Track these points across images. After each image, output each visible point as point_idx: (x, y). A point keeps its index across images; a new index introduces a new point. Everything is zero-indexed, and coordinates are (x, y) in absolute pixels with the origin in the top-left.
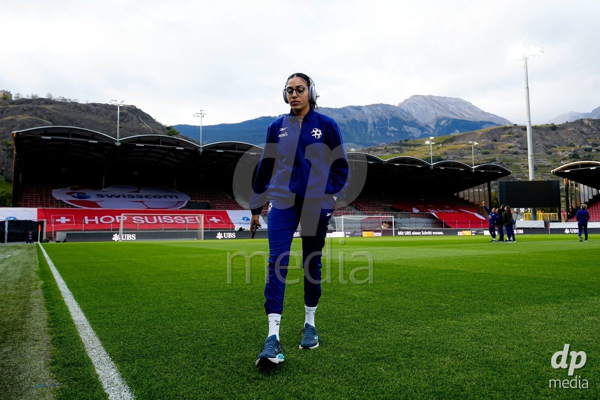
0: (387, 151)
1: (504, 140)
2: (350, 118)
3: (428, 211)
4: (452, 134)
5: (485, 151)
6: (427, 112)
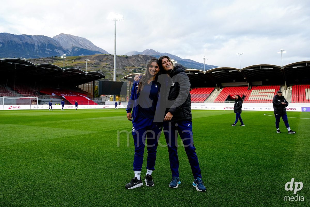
0: (45, 62)
1: (104, 61)
3: (61, 95)
4: (80, 56)
5: (95, 65)
6: (68, 43)
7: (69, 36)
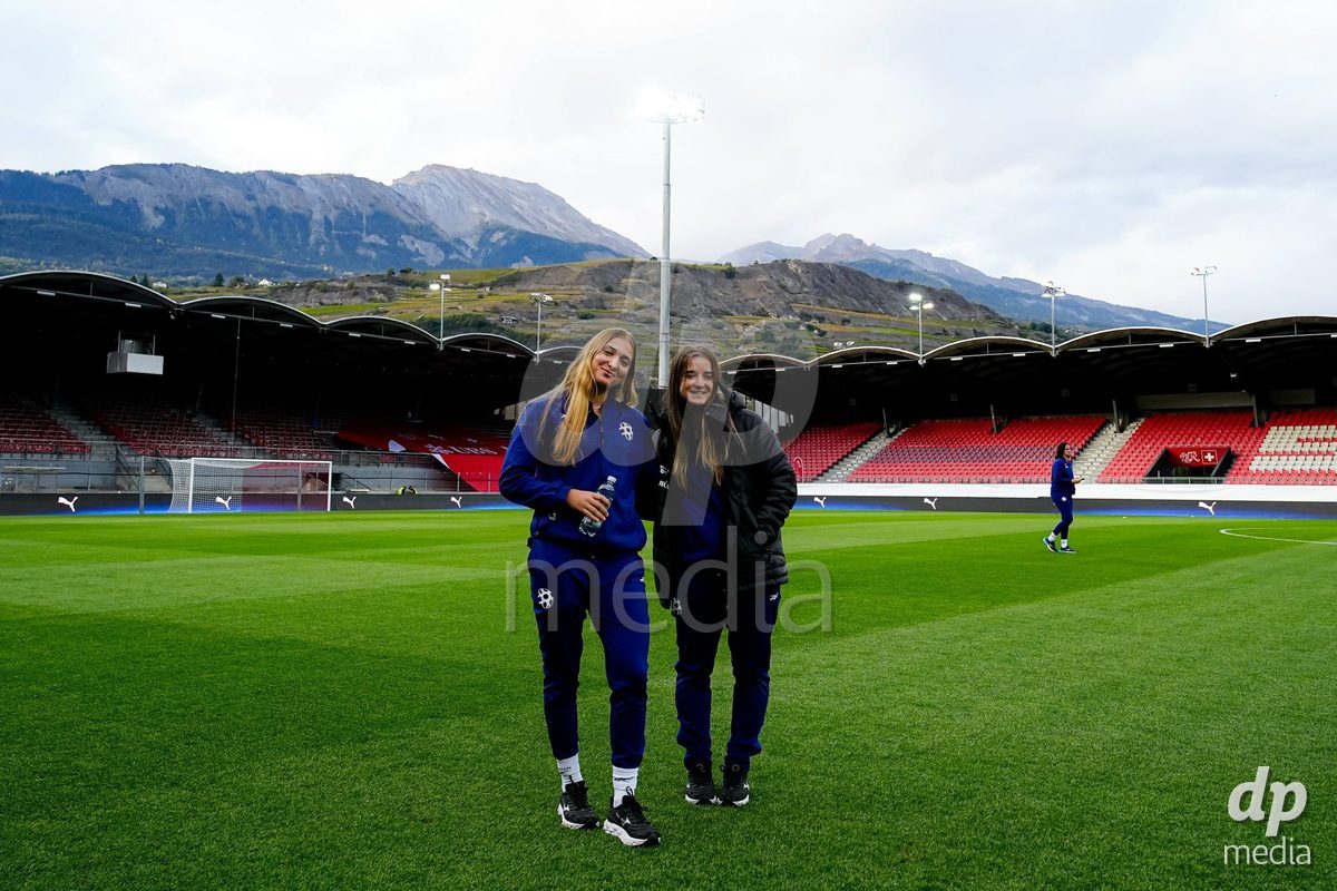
0: (356, 294)
1: (627, 290)
2: (264, 201)
3: (427, 450)
4: (516, 267)
5: (586, 311)
6: (461, 208)
7: (467, 175)
